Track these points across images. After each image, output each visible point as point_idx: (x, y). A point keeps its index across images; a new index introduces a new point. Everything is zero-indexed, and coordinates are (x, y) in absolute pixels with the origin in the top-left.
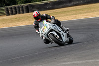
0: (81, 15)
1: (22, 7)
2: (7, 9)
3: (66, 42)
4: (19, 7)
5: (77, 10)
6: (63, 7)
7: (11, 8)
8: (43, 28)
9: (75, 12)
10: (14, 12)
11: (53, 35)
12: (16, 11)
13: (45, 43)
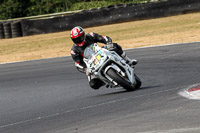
0: (129, 41)
4: (2, 25)
9: (115, 35)
13: (92, 87)
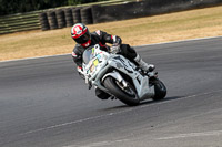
1: (78, 11)
2: (45, 16)
3: (146, 97)
4: (70, 11)
5: (201, 17)
6: (169, 12)
7: (54, 14)
8: (91, 63)
9: (196, 22)
10: (60, 23)
11: (114, 80)
12: (64, 21)
